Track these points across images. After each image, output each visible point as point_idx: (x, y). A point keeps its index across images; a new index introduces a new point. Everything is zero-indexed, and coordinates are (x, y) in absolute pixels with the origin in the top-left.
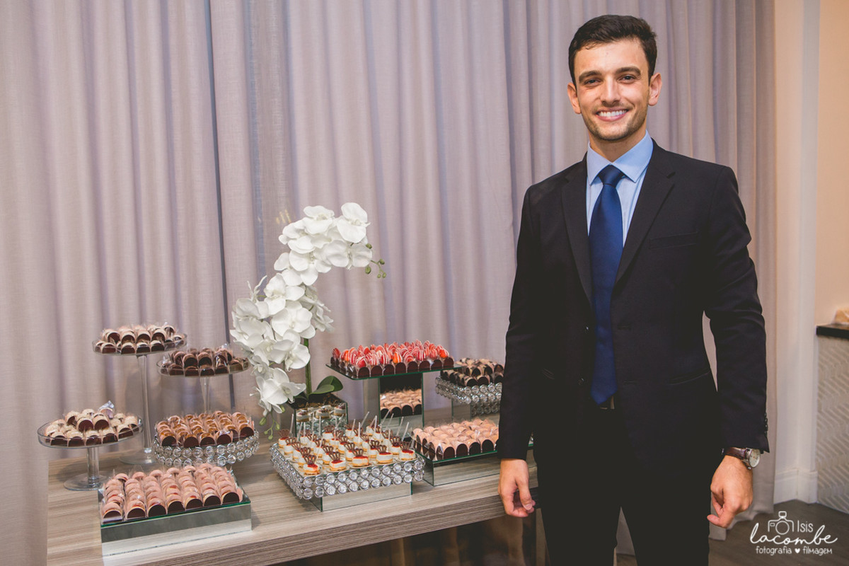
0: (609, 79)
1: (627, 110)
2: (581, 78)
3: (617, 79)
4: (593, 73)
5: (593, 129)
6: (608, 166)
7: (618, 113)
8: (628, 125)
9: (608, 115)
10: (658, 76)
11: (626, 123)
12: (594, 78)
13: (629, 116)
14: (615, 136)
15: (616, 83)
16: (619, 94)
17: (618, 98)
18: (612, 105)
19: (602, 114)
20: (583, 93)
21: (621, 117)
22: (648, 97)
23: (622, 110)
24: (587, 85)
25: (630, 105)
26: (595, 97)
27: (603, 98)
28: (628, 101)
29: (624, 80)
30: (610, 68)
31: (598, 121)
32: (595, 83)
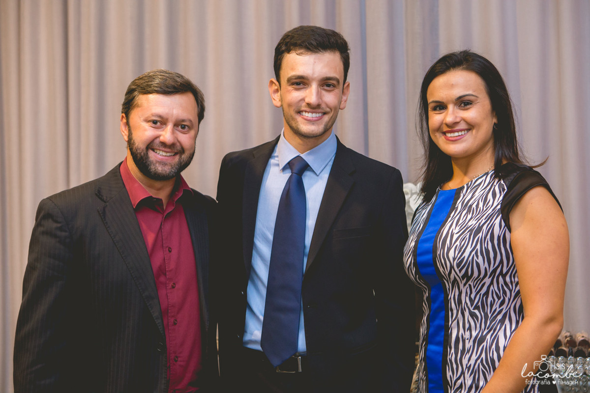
1: (325, 113)
2: (289, 80)
3: (320, 86)
4: (301, 77)
5: (294, 125)
6: (298, 156)
7: (318, 115)
8: (325, 125)
9: (309, 115)
10: (348, 85)
11: (324, 124)
12: (300, 82)
13: (326, 118)
14: (313, 134)
15: (319, 89)
16: (321, 99)
17: (320, 102)
18: (314, 108)
19: (304, 113)
20: (289, 92)
21: (320, 119)
23: (321, 113)
24: (294, 86)
25: (328, 110)
26: (300, 98)
27: (307, 100)
28: (328, 106)
29: (326, 88)
30: (316, 75)
31: (299, 119)
32: (301, 86)
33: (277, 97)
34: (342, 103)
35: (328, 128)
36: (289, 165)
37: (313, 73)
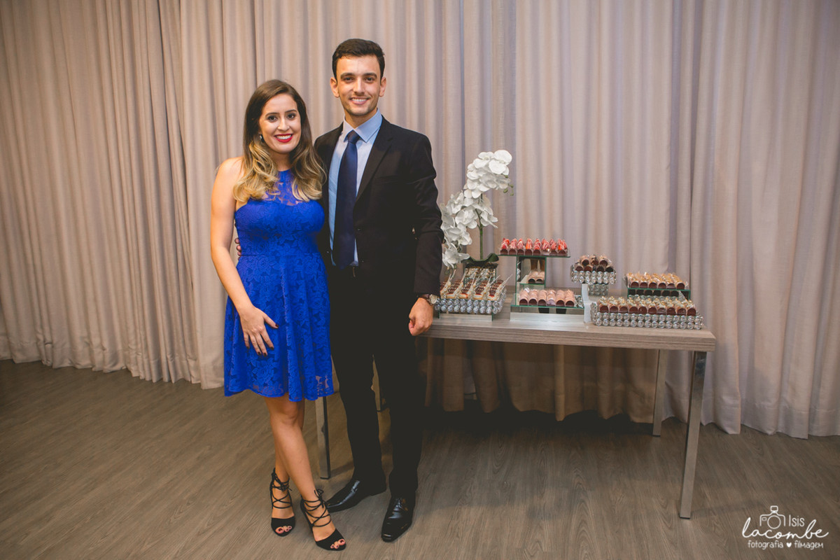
0: (359, 80)
1: (368, 99)
2: (342, 77)
3: (364, 80)
4: (350, 74)
5: (348, 109)
6: (353, 131)
7: (363, 100)
9: (357, 101)
10: (385, 80)
11: (368, 106)
12: (350, 78)
14: (360, 113)
15: (363, 82)
16: (364, 89)
17: (364, 91)
18: (359, 95)
19: (354, 99)
20: (343, 85)
21: (364, 103)
22: (379, 92)
23: (365, 99)
24: (345, 81)
25: (370, 96)
26: (351, 89)
27: (355, 90)
28: (369, 94)
29: (367, 81)
30: (360, 72)
31: (351, 103)
32: (351, 81)
33: (335, 90)
34: (381, 92)
35: (371, 109)
36: (348, 136)
37: (358, 71)
